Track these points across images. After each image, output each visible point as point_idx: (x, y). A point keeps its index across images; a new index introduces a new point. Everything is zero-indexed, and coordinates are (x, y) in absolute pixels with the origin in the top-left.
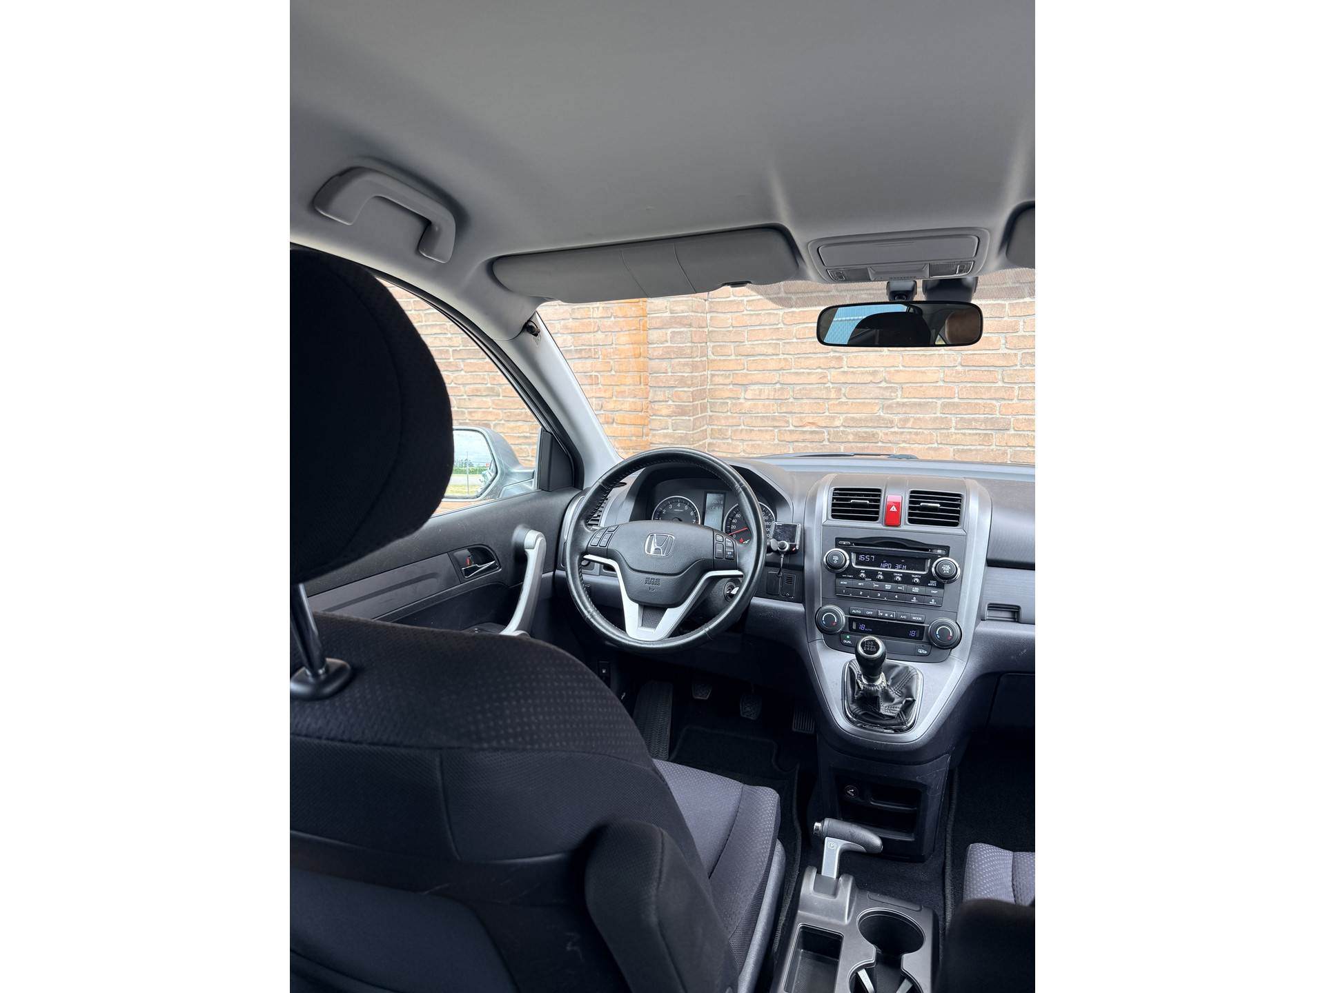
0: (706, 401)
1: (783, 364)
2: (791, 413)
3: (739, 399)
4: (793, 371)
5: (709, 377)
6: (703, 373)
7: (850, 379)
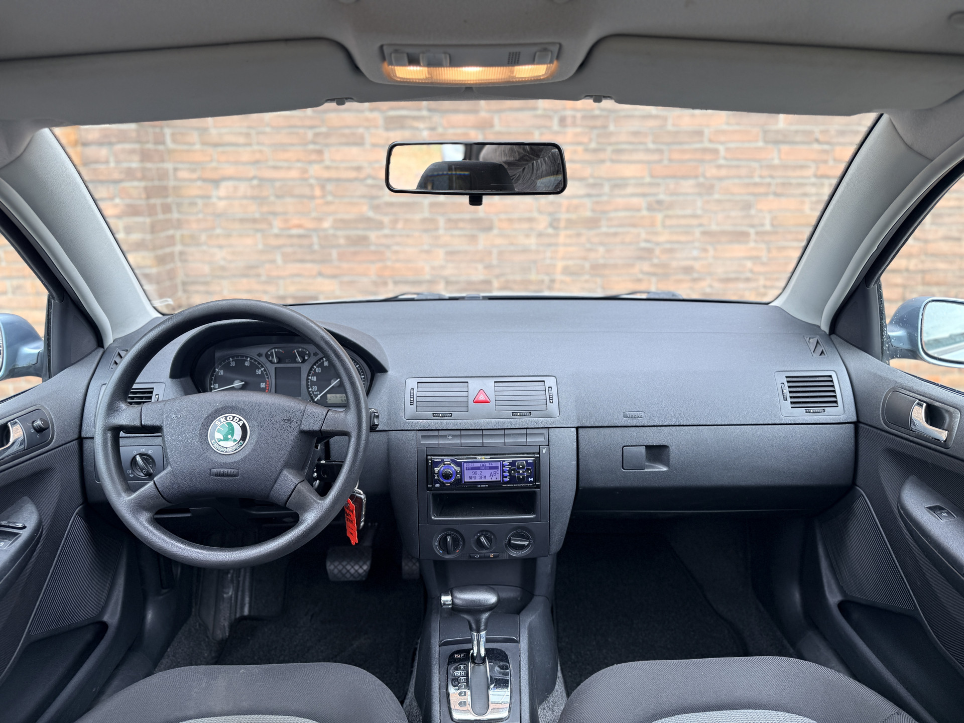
0: (169, 200)
1: (258, 156)
2: (274, 214)
3: (209, 197)
4: (271, 163)
5: (171, 172)
6: (161, 165)
7: (333, 174)
